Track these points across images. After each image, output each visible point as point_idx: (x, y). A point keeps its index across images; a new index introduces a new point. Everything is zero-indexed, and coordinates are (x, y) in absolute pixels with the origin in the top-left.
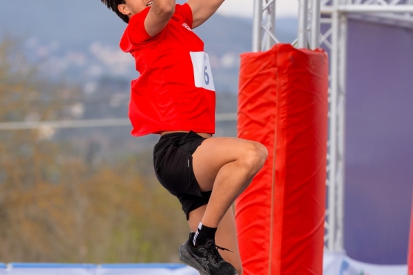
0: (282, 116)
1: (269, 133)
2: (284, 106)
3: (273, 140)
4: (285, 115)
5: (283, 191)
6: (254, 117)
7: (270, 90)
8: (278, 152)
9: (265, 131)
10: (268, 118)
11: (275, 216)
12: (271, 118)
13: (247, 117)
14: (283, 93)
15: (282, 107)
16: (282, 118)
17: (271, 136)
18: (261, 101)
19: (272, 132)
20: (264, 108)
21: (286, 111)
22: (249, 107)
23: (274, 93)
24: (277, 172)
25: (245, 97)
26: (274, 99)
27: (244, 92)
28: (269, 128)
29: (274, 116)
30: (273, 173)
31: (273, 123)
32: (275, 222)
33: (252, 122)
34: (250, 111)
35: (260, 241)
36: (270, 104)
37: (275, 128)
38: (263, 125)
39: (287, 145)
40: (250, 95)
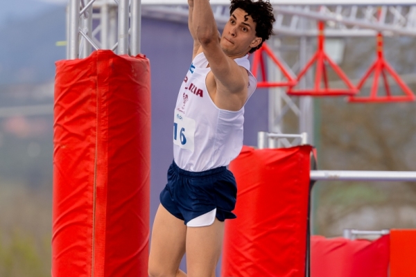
0: (103, 128)
1: (89, 147)
2: (105, 117)
3: (94, 154)
4: (106, 127)
5: (105, 210)
6: (71, 129)
7: (90, 101)
8: (99, 167)
9: (84, 145)
10: (87, 132)
11: (97, 236)
12: (91, 130)
13: (65, 130)
14: (103, 103)
15: (103, 119)
16: (103, 131)
17: (92, 150)
18: (79, 112)
19: (93, 146)
20: (83, 120)
21: (107, 122)
22: (66, 119)
23: (93, 104)
24: (98, 189)
25: (62, 108)
26: (94, 109)
27: (60, 103)
28: (89, 141)
29: (94, 129)
30: (95, 190)
31: (94, 136)
32: (97, 243)
33: (70, 135)
34: (67, 124)
35: (81, 263)
36: (90, 116)
37: (95, 141)
38: (82, 139)
39: (109, 159)
40: (67, 106)
